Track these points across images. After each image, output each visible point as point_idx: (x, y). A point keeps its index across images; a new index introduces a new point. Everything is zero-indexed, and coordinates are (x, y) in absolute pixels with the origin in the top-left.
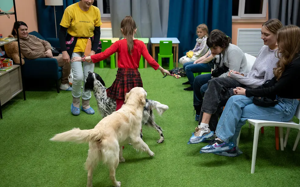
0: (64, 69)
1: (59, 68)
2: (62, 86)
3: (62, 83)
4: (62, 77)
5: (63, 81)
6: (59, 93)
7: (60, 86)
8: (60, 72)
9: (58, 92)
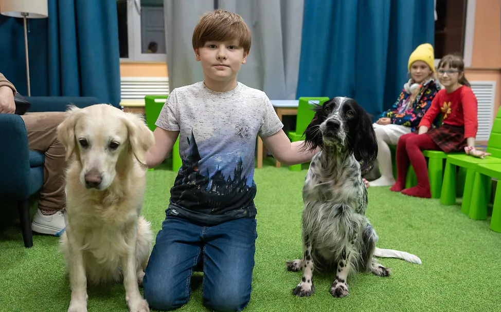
0: (50, 158)
1: (34, 156)
2: (41, 221)
3: (41, 207)
4: (42, 189)
5: (44, 203)
6: (31, 249)
7: (31, 221)
8: (35, 172)
9: (28, 244)
